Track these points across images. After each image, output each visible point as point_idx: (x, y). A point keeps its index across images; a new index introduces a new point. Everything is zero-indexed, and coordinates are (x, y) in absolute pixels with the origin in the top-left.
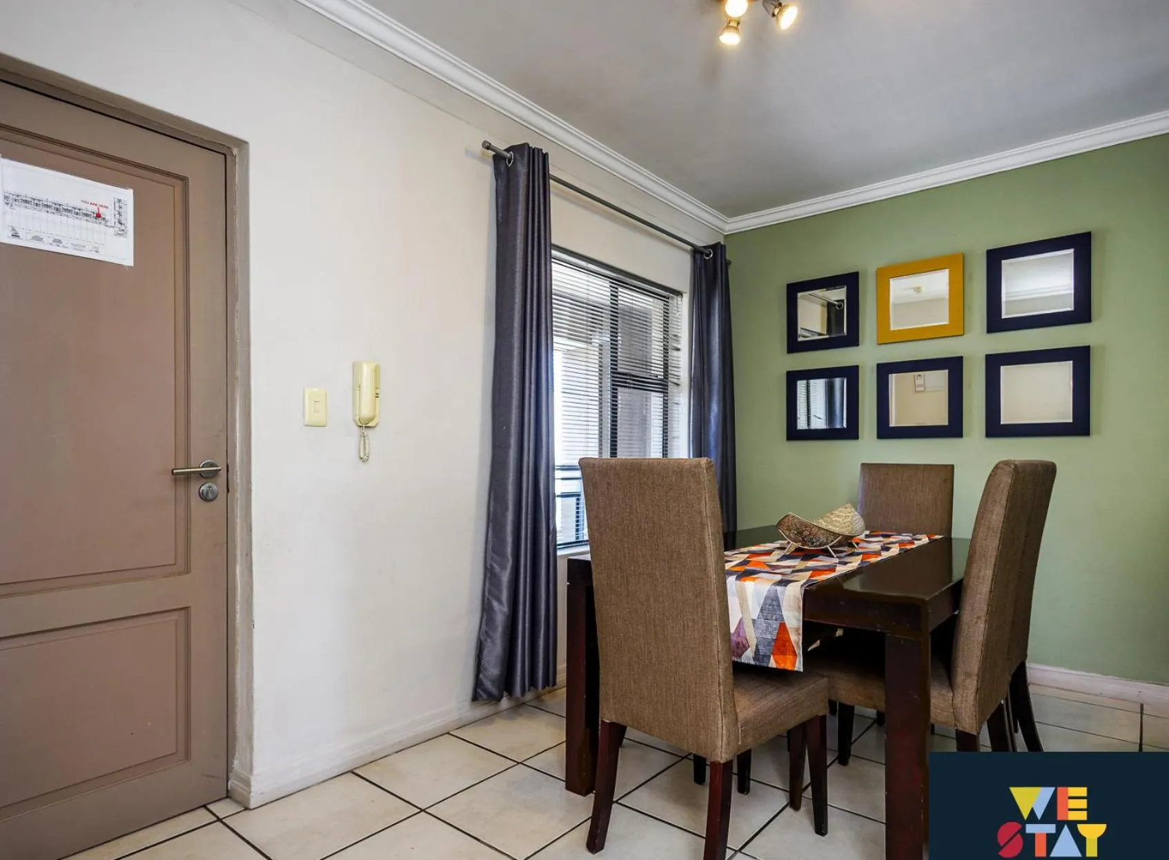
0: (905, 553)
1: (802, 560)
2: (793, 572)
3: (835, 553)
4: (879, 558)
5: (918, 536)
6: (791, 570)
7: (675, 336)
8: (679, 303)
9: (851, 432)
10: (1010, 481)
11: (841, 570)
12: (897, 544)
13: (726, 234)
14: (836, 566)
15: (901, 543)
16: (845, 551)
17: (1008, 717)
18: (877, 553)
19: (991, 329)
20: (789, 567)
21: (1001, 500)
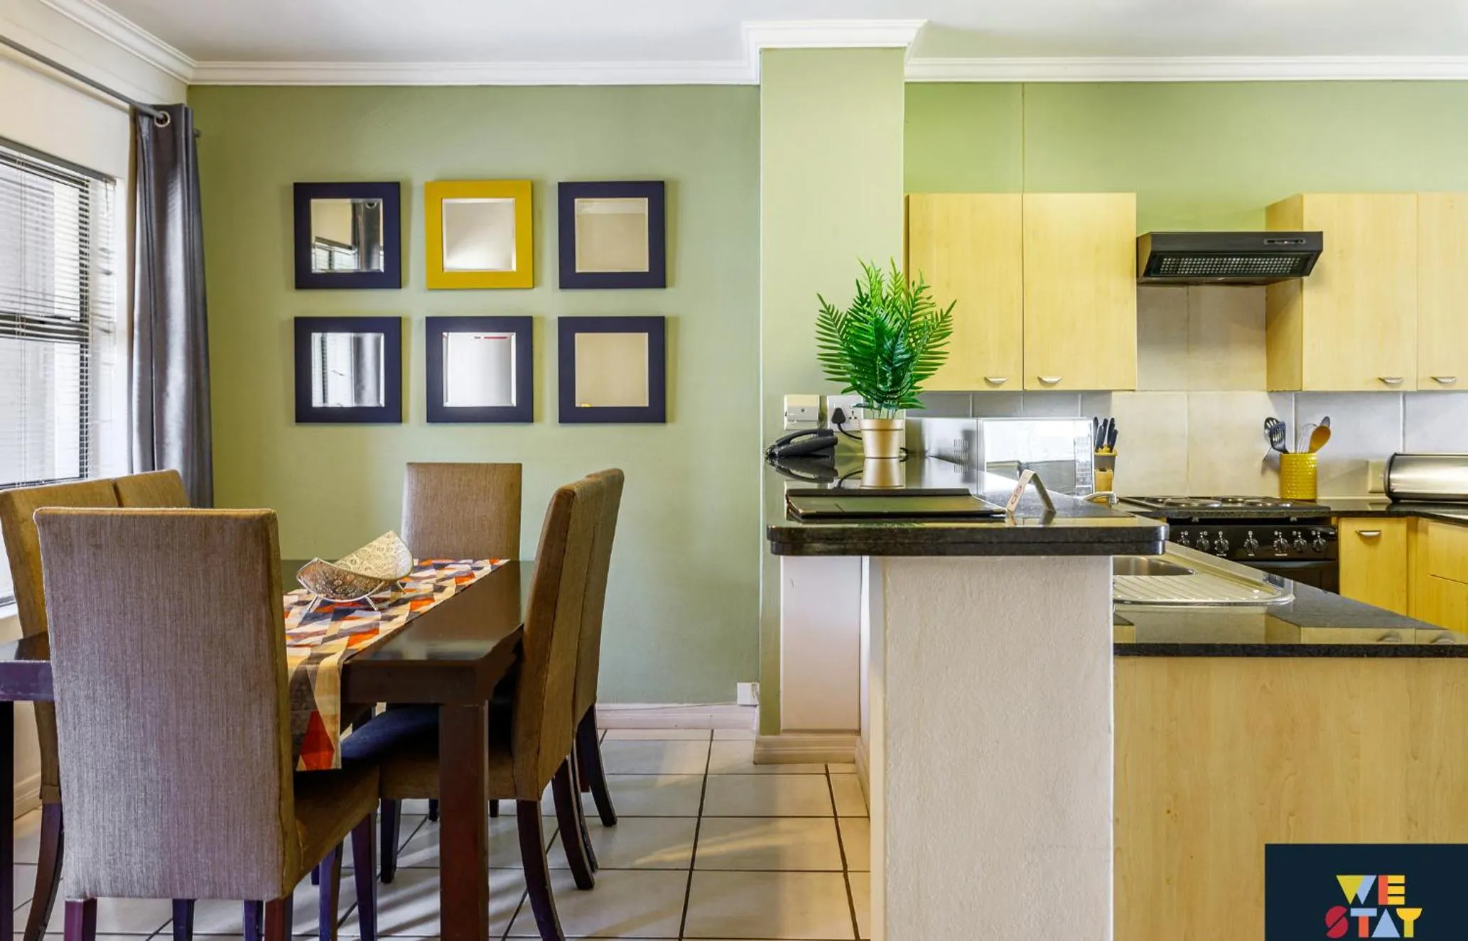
0: (462, 591)
1: (332, 620)
2: (325, 640)
3: (375, 603)
4: (432, 605)
5: (479, 563)
6: (321, 638)
7: (103, 250)
8: (110, 194)
9: (391, 412)
11: (386, 628)
12: (454, 579)
13: (190, 83)
14: (378, 624)
15: (459, 577)
16: (389, 599)
17: (574, 777)
18: (429, 598)
19: (563, 285)
20: (317, 634)
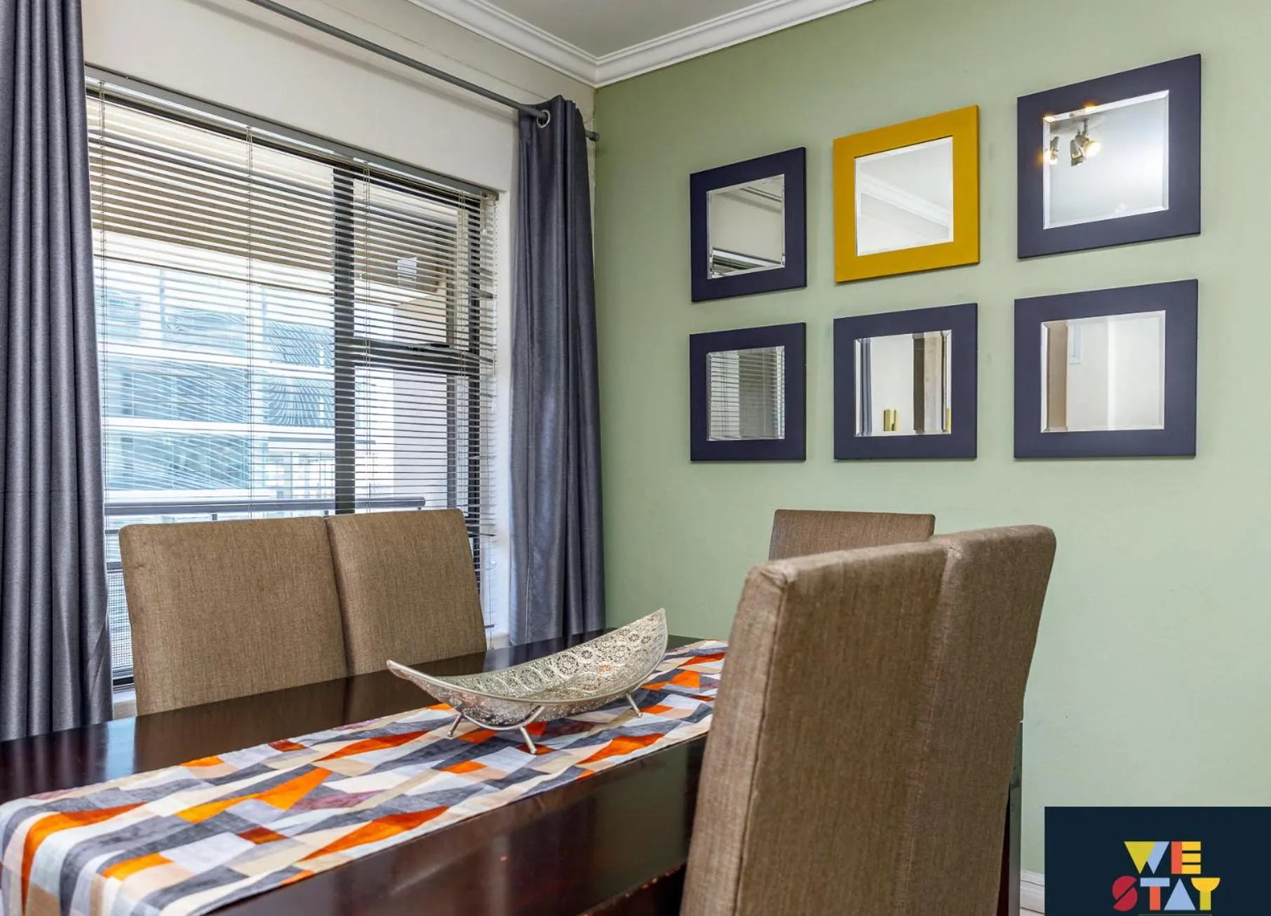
7: (488, 272)
10: (773, 619)
13: (596, 86)
19: (1026, 252)
21: (754, 669)
